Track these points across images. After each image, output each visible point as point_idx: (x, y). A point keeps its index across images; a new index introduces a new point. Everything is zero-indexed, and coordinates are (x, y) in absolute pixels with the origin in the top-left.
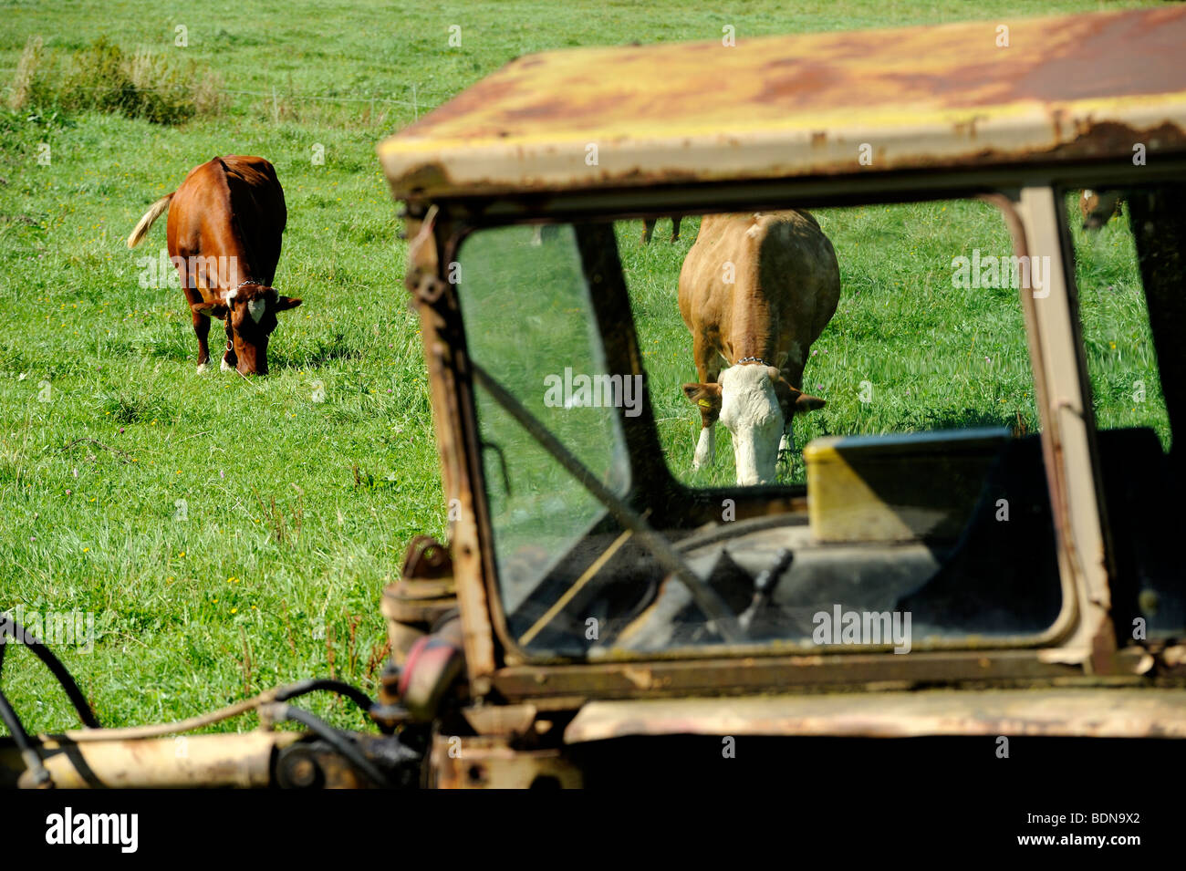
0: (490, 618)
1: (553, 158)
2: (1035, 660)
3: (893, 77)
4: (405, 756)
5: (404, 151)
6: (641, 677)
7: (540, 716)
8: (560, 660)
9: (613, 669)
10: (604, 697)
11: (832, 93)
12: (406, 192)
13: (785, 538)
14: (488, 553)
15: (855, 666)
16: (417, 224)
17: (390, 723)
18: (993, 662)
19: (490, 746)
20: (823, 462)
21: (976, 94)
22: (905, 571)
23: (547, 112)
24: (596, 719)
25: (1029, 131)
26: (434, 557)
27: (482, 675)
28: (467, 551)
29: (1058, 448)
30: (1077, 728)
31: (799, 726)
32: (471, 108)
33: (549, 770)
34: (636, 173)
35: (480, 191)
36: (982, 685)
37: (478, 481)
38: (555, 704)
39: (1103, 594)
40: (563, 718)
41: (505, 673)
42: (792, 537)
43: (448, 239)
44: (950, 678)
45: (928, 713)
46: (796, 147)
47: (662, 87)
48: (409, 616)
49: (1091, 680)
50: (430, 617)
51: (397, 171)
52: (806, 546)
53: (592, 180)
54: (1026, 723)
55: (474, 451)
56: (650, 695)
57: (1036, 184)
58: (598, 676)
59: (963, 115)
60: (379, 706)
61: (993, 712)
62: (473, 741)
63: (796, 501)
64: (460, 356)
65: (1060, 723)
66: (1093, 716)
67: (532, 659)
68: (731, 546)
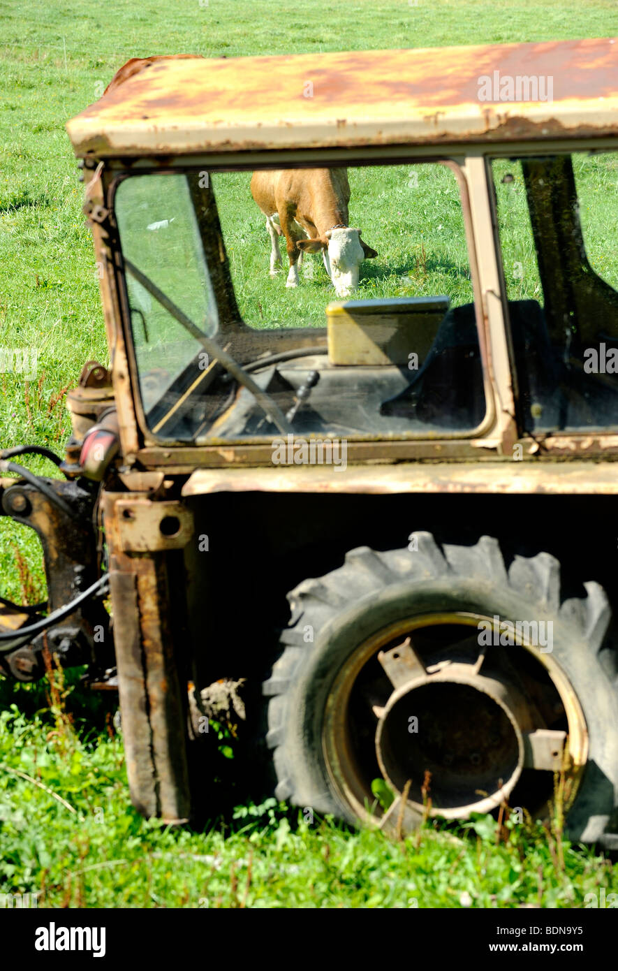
0: (136, 417)
1: (176, 133)
2: (469, 445)
3: (384, 84)
4: (80, 494)
5: (83, 127)
6: (228, 455)
7: (167, 477)
8: (178, 444)
9: (211, 449)
10: (206, 467)
11: (348, 94)
12: (84, 152)
13: (313, 362)
14: (134, 378)
15: (360, 448)
16: (91, 172)
17: (72, 475)
18: (443, 447)
19: (136, 498)
20: (336, 316)
21: (436, 98)
22: (385, 382)
23: (171, 102)
24: (202, 481)
25: (470, 122)
26: (99, 375)
27: (131, 452)
28: (122, 377)
29: (485, 318)
30: (493, 488)
31: (326, 487)
32: (123, 99)
33: (172, 513)
34: (228, 143)
35: (128, 153)
36: (436, 461)
37: (128, 333)
38: (175, 471)
39: (510, 406)
40: (182, 479)
41: (144, 451)
42: (317, 362)
43: (110, 182)
44: (417, 457)
45: (405, 479)
46: (327, 129)
47: (242, 87)
48: (84, 411)
49: (502, 458)
50: (96, 412)
51: (78, 140)
52: (325, 368)
53: (200, 147)
54: (463, 485)
55: (125, 315)
56: (234, 466)
57: (474, 155)
58: (202, 453)
59: (430, 111)
60: (65, 464)
61: (444, 478)
62: (126, 495)
63: (320, 339)
64: (117, 255)
65: (485, 485)
66: (503, 481)
67: (162, 444)
68: (280, 367)
